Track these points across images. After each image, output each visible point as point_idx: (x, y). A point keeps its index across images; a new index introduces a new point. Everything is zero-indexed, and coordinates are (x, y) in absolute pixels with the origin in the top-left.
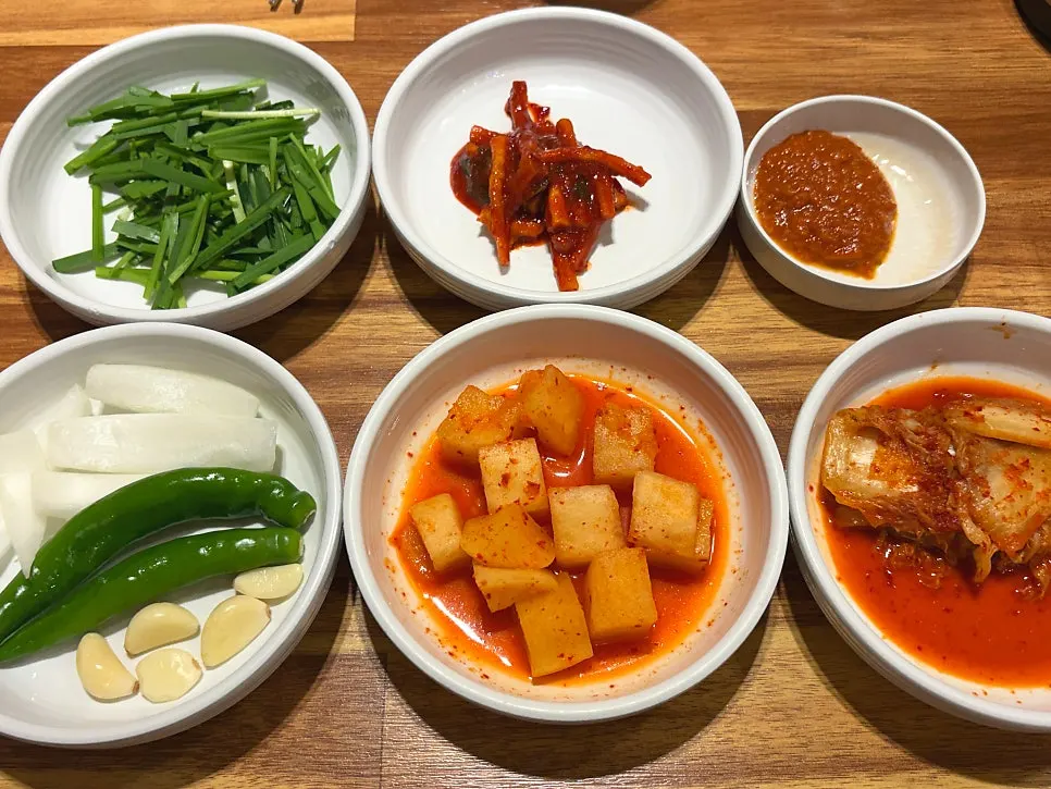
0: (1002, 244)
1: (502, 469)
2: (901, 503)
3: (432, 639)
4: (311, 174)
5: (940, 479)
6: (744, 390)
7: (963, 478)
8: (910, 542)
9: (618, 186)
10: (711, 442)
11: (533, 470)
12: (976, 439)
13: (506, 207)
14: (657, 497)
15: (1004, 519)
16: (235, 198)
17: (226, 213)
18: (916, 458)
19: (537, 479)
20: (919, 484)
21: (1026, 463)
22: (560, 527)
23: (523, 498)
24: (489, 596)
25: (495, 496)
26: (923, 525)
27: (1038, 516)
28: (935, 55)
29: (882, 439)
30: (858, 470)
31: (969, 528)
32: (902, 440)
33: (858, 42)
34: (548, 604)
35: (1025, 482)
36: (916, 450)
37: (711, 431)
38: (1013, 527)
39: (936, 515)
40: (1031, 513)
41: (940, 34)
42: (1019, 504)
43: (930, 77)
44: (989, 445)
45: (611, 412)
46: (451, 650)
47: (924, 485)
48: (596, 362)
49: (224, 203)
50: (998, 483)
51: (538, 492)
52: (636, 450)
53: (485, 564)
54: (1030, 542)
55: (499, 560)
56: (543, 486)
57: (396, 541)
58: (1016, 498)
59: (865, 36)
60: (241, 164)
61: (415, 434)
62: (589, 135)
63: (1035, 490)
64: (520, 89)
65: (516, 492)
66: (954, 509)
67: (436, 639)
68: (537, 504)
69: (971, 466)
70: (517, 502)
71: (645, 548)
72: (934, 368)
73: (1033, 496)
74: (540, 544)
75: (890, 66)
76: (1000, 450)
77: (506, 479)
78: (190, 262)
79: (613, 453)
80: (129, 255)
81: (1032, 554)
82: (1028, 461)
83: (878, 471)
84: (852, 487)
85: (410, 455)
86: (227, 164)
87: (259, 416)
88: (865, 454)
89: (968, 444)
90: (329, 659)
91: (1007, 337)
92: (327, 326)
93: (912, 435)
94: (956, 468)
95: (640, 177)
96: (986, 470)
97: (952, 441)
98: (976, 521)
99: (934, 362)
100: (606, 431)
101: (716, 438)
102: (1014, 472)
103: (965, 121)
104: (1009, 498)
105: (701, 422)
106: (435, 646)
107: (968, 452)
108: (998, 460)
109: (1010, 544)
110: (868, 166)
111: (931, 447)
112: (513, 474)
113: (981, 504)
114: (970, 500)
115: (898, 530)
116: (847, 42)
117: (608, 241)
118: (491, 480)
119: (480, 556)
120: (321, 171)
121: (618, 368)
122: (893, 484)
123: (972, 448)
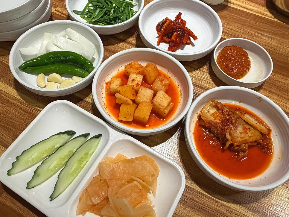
0: (272, 88)
1: (133, 78)
2: (215, 123)
3: (103, 104)
4: (129, 13)
5: (226, 122)
6: (192, 84)
7: (232, 124)
8: (213, 134)
9: (190, 38)
10: (181, 94)
11: (139, 81)
12: (240, 118)
13: (164, 33)
14: (162, 96)
15: (237, 137)
16: (112, 11)
17: (109, 14)
18: (223, 116)
19: (140, 83)
20: (221, 121)
21: (249, 129)
22: (139, 94)
23: (135, 86)
24: (117, 99)
25: (130, 83)
26: (218, 130)
27: (246, 141)
28: (277, 44)
29: (218, 109)
30: (209, 113)
31: (228, 135)
32: (222, 111)
33: (261, 35)
34: (128, 107)
35: (247, 132)
36: (224, 114)
37: (182, 92)
38: (238, 139)
39: (221, 129)
40: (244, 139)
41: (281, 41)
42: (243, 135)
43: (274, 49)
44: (243, 121)
45: (161, 76)
46: (106, 107)
47: (222, 122)
48: (166, 69)
49: (110, 11)
50: (240, 129)
51: (138, 86)
52: (163, 86)
53: (120, 93)
54: (241, 146)
55: (123, 93)
56: (140, 85)
57: (107, 84)
58: (242, 134)
59: (263, 35)
60: (116, 6)
61: (121, 66)
62: (189, 26)
63: (248, 135)
64: (180, 14)
65: (134, 84)
66: (226, 130)
67: (104, 104)
68: (137, 88)
69: (235, 122)
70: (133, 86)
71: (154, 105)
72: (239, 103)
73: (247, 135)
74: (133, 95)
75: (265, 43)
76: (244, 123)
77: (133, 80)
78: (97, 19)
79: (158, 85)
80: (88, 15)
81: (240, 148)
82: (250, 128)
83: (213, 115)
84: (206, 116)
85: (118, 70)
86: (114, 5)
87: (94, 50)
88: (213, 111)
89: (237, 118)
90: (83, 100)
91: (260, 102)
92: (118, 43)
93: (225, 111)
94: (231, 121)
95: (195, 38)
96: (239, 125)
97: (234, 116)
98: (230, 134)
99: (240, 102)
100: (158, 79)
101: (182, 94)
102: (245, 129)
103: (277, 60)
104: (241, 133)
105: (181, 90)
106: (103, 105)
107: (236, 119)
108: (243, 125)
109: (236, 143)
110: (248, 58)
111: (228, 115)
112: (135, 80)
113: (233, 131)
114: (231, 129)
115: (211, 129)
116: (258, 35)
117: (183, 49)
118: (130, 79)
119: (119, 91)
120: (131, 14)
121: (169, 72)
122: (215, 119)
123: (238, 119)
